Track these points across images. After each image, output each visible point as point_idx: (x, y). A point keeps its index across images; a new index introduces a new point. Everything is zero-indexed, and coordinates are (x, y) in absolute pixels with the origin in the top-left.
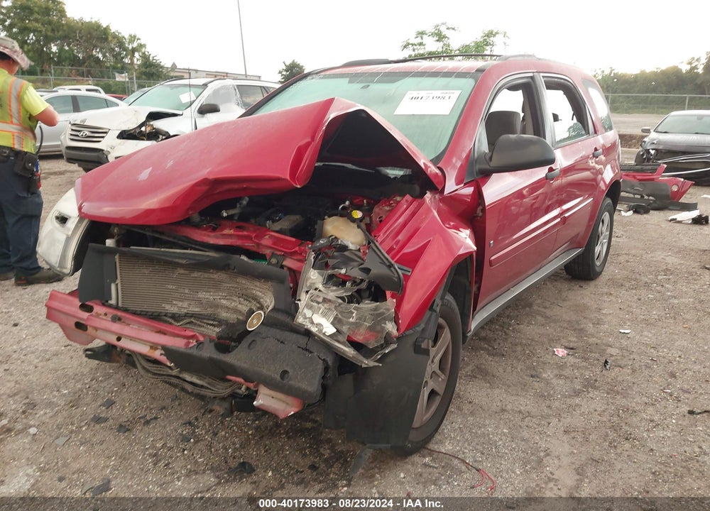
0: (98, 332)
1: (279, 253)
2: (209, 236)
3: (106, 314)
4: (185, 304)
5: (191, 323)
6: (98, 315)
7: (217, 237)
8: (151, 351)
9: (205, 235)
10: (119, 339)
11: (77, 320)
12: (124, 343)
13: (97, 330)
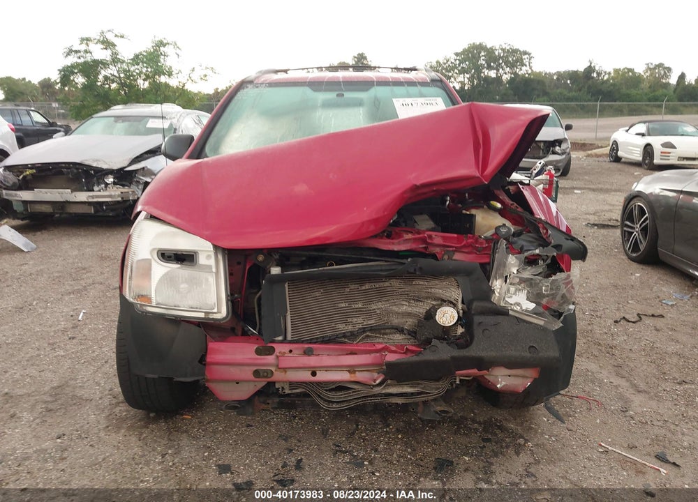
0: (288, 373)
1: (451, 249)
2: (393, 244)
3: (291, 351)
4: (360, 320)
5: (368, 336)
6: (283, 354)
7: (399, 244)
8: (353, 375)
9: (389, 243)
10: (314, 374)
11: (255, 368)
12: (322, 376)
13: (286, 372)
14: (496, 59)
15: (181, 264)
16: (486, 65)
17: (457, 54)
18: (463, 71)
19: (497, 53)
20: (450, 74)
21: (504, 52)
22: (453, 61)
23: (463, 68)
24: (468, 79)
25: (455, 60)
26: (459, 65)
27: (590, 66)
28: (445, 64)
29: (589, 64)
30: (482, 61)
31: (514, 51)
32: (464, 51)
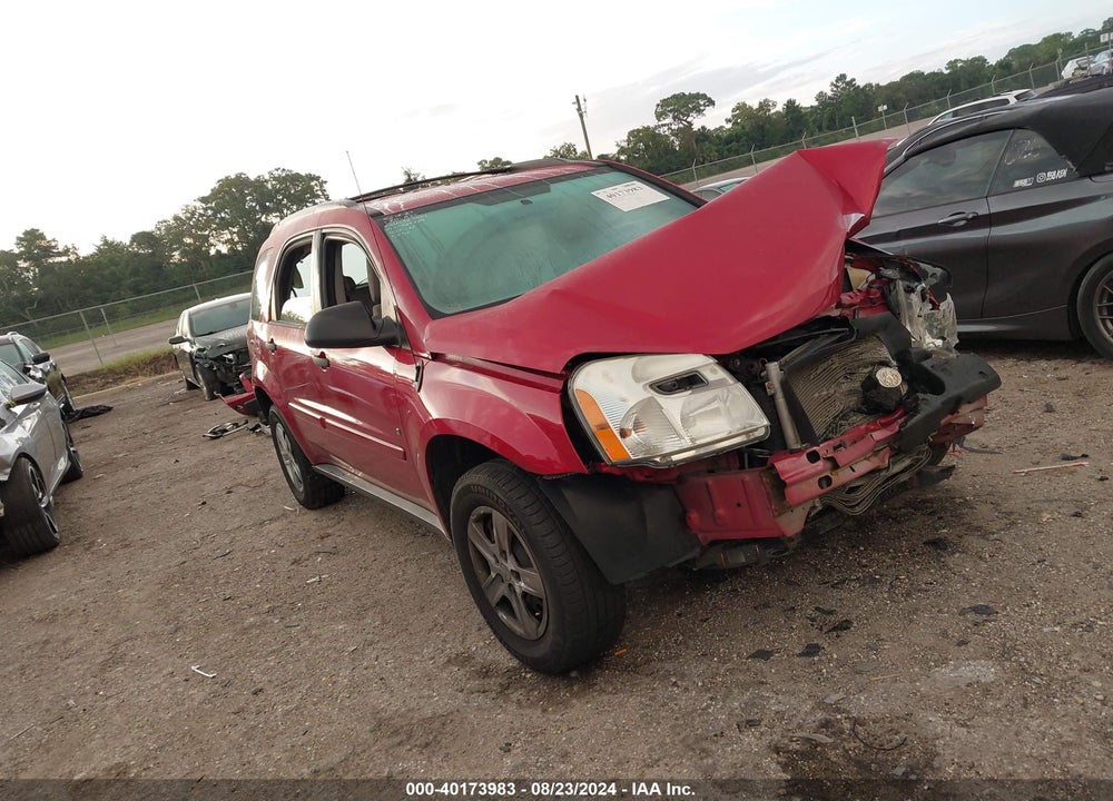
3: (827, 451)
6: (826, 456)
10: (853, 469)
14: (271, 196)
15: (691, 388)
16: (258, 208)
17: (203, 200)
18: (224, 225)
19: (269, 186)
20: (207, 233)
21: (280, 183)
22: (202, 211)
23: (222, 219)
24: (237, 233)
25: (205, 209)
26: (214, 215)
27: (409, 180)
28: (190, 219)
29: (406, 177)
30: (250, 203)
31: (295, 178)
32: (215, 194)
